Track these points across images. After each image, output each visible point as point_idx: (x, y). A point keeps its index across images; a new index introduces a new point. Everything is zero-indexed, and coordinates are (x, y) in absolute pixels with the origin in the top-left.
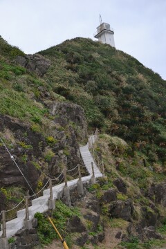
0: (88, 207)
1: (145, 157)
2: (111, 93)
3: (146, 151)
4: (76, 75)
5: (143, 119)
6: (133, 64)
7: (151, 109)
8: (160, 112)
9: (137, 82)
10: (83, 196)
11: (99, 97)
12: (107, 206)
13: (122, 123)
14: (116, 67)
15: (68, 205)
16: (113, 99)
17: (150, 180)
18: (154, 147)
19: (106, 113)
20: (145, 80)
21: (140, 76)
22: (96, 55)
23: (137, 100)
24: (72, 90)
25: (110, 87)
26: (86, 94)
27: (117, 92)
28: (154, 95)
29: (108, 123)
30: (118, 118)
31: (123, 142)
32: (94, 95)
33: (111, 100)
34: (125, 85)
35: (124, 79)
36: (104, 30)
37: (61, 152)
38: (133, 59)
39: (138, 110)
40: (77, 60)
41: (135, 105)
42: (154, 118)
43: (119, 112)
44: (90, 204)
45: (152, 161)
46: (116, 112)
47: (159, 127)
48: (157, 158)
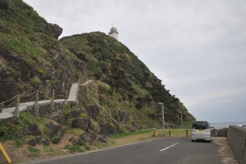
0: (54, 119)
1: (121, 97)
2: (109, 61)
3: (122, 94)
4: (92, 49)
5: (124, 77)
6: (124, 49)
7: (130, 73)
8: (134, 75)
9: (125, 57)
10: (53, 111)
11: (102, 62)
12: (71, 120)
13: (112, 77)
14: (115, 49)
15: (35, 116)
16: (110, 64)
17: (119, 109)
18: (128, 92)
19: (104, 71)
20: (129, 58)
21: (127, 55)
22: (105, 41)
23: (123, 67)
24: (87, 56)
25: (109, 58)
26: (95, 59)
27: (112, 61)
28: (132, 66)
29: (104, 76)
30: (110, 74)
31: (108, 86)
32: (99, 60)
33: (109, 64)
34: (118, 58)
35: (118, 55)
36: (113, 31)
37: (48, 81)
38: (125, 46)
39: (122, 72)
40: (94, 41)
41: (121, 69)
42: (130, 77)
43: (112, 71)
44: (57, 117)
45: (124, 99)
46: (110, 71)
47: (132, 82)
48: (127, 98)
